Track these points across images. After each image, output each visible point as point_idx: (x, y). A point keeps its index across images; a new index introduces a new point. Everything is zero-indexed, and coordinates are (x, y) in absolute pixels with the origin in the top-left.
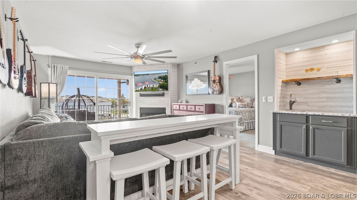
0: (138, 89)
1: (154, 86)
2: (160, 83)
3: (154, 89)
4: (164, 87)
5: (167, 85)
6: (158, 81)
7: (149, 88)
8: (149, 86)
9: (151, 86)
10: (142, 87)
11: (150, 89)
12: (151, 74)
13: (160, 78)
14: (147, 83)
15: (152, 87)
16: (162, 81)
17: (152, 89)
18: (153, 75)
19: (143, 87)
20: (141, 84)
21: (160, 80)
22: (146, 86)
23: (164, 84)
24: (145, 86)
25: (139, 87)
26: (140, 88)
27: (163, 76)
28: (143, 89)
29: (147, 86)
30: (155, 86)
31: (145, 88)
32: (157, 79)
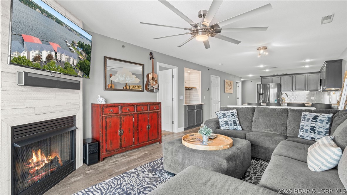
0: (24, 54)
1: (69, 59)
2: (81, 57)
3: (68, 68)
4: (85, 68)
5: (89, 66)
6: (77, 52)
7: (60, 61)
8: (59, 58)
9: (64, 58)
10: (41, 50)
11: (61, 67)
12: (67, 26)
13: (81, 45)
14: (55, 46)
15: (66, 64)
16: (84, 54)
17: (65, 68)
18: (71, 31)
19: (45, 55)
20: (37, 40)
21: (80, 51)
22: (53, 54)
23: (85, 63)
24: (49, 53)
25: (30, 50)
26: (33, 54)
27: (86, 45)
28: (44, 59)
29: (56, 56)
30: (71, 63)
31: (49, 58)
32: (76, 47)
